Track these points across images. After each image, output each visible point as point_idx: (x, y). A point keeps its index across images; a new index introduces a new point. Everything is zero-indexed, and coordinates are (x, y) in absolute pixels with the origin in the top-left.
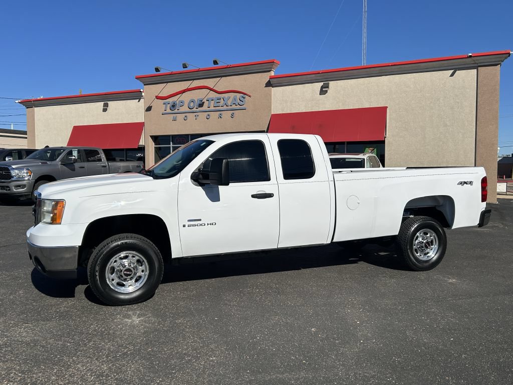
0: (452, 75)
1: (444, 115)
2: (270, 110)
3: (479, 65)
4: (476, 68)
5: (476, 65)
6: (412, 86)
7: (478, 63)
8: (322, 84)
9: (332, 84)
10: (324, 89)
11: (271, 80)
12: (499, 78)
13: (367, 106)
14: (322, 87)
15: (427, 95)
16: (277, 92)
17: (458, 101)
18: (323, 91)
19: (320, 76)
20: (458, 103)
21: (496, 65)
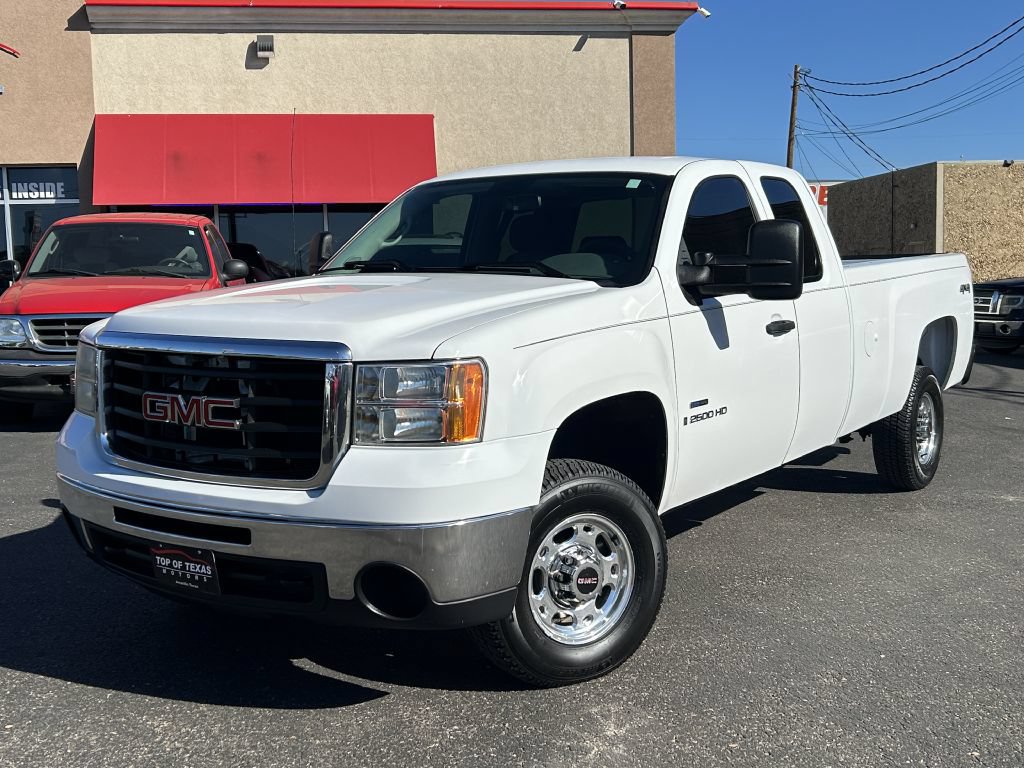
0: (578, 48)
1: (565, 144)
2: (91, 100)
3: (634, 29)
4: (629, 35)
5: (628, 29)
6: (490, 66)
7: (631, 26)
8: (253, 37)
9: (279, 39)
10: (261, 54)
11: (89, 10)
12: (674, 63)
13: (381, 109)
14: (253, 49)
15: (527, 91)
16: (108, 50)
17: (593, 110)
18: (256, 58)
19: (250, 15)
20: (594, 116)
21: (667, 33)
